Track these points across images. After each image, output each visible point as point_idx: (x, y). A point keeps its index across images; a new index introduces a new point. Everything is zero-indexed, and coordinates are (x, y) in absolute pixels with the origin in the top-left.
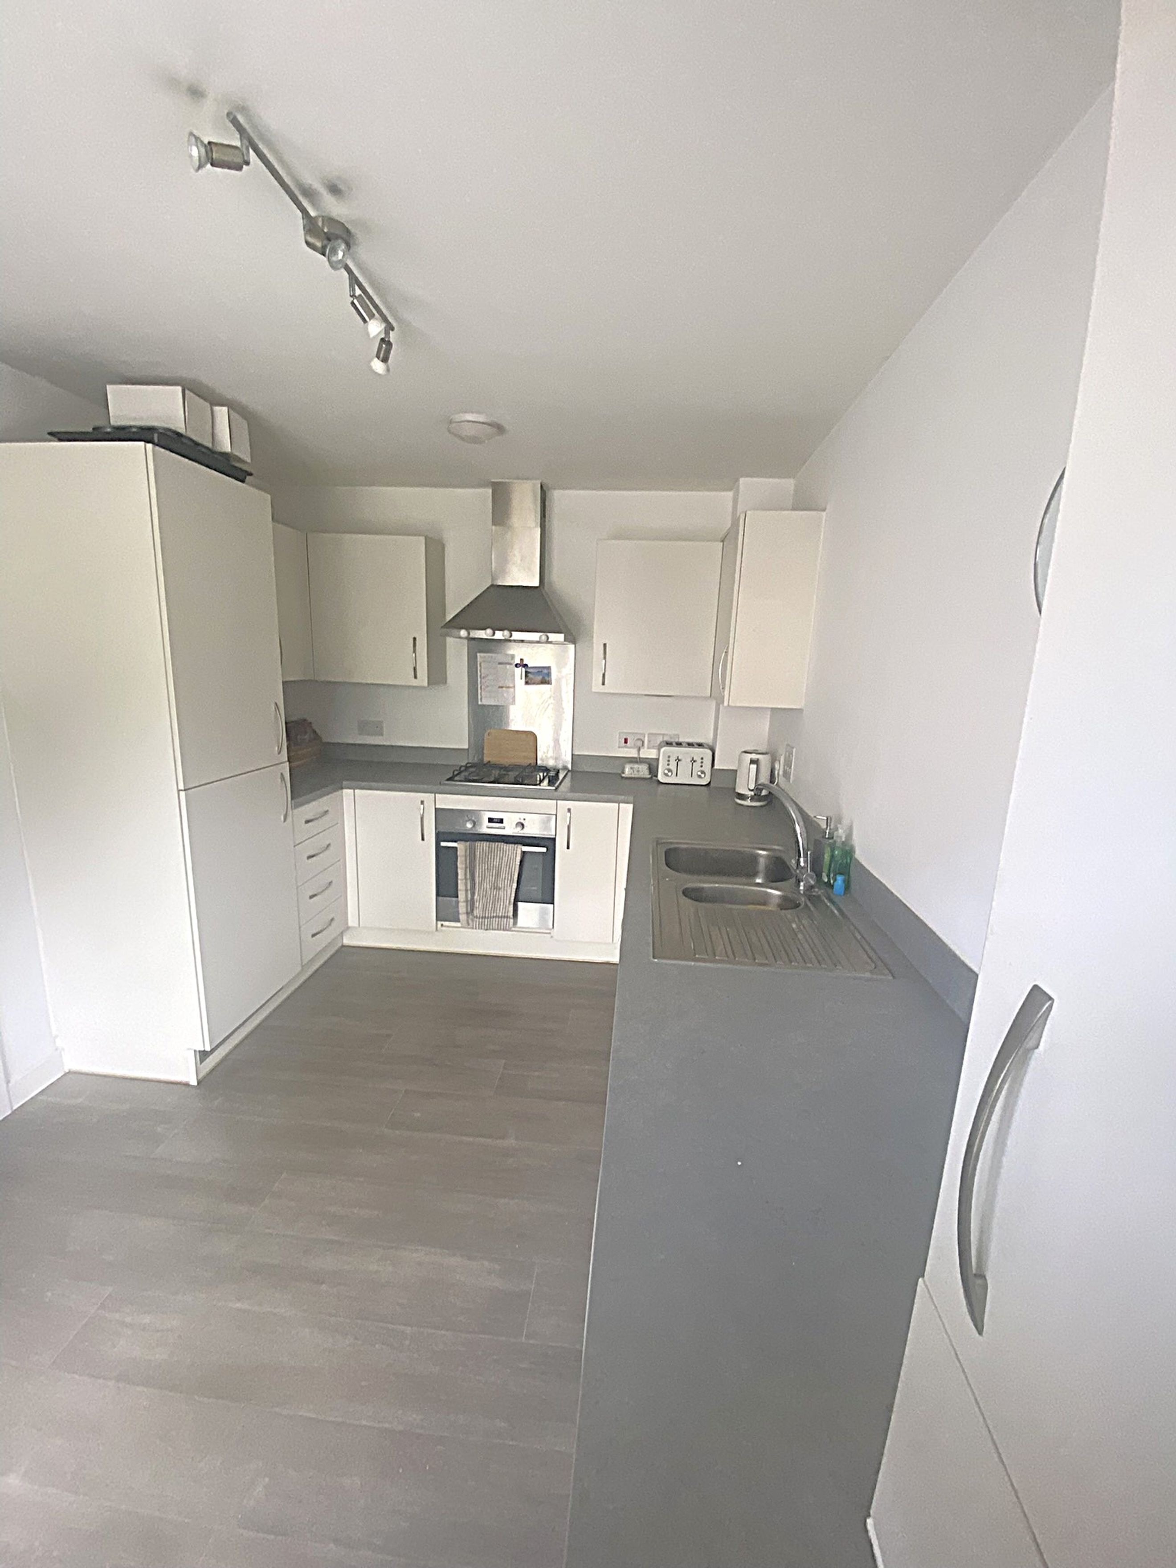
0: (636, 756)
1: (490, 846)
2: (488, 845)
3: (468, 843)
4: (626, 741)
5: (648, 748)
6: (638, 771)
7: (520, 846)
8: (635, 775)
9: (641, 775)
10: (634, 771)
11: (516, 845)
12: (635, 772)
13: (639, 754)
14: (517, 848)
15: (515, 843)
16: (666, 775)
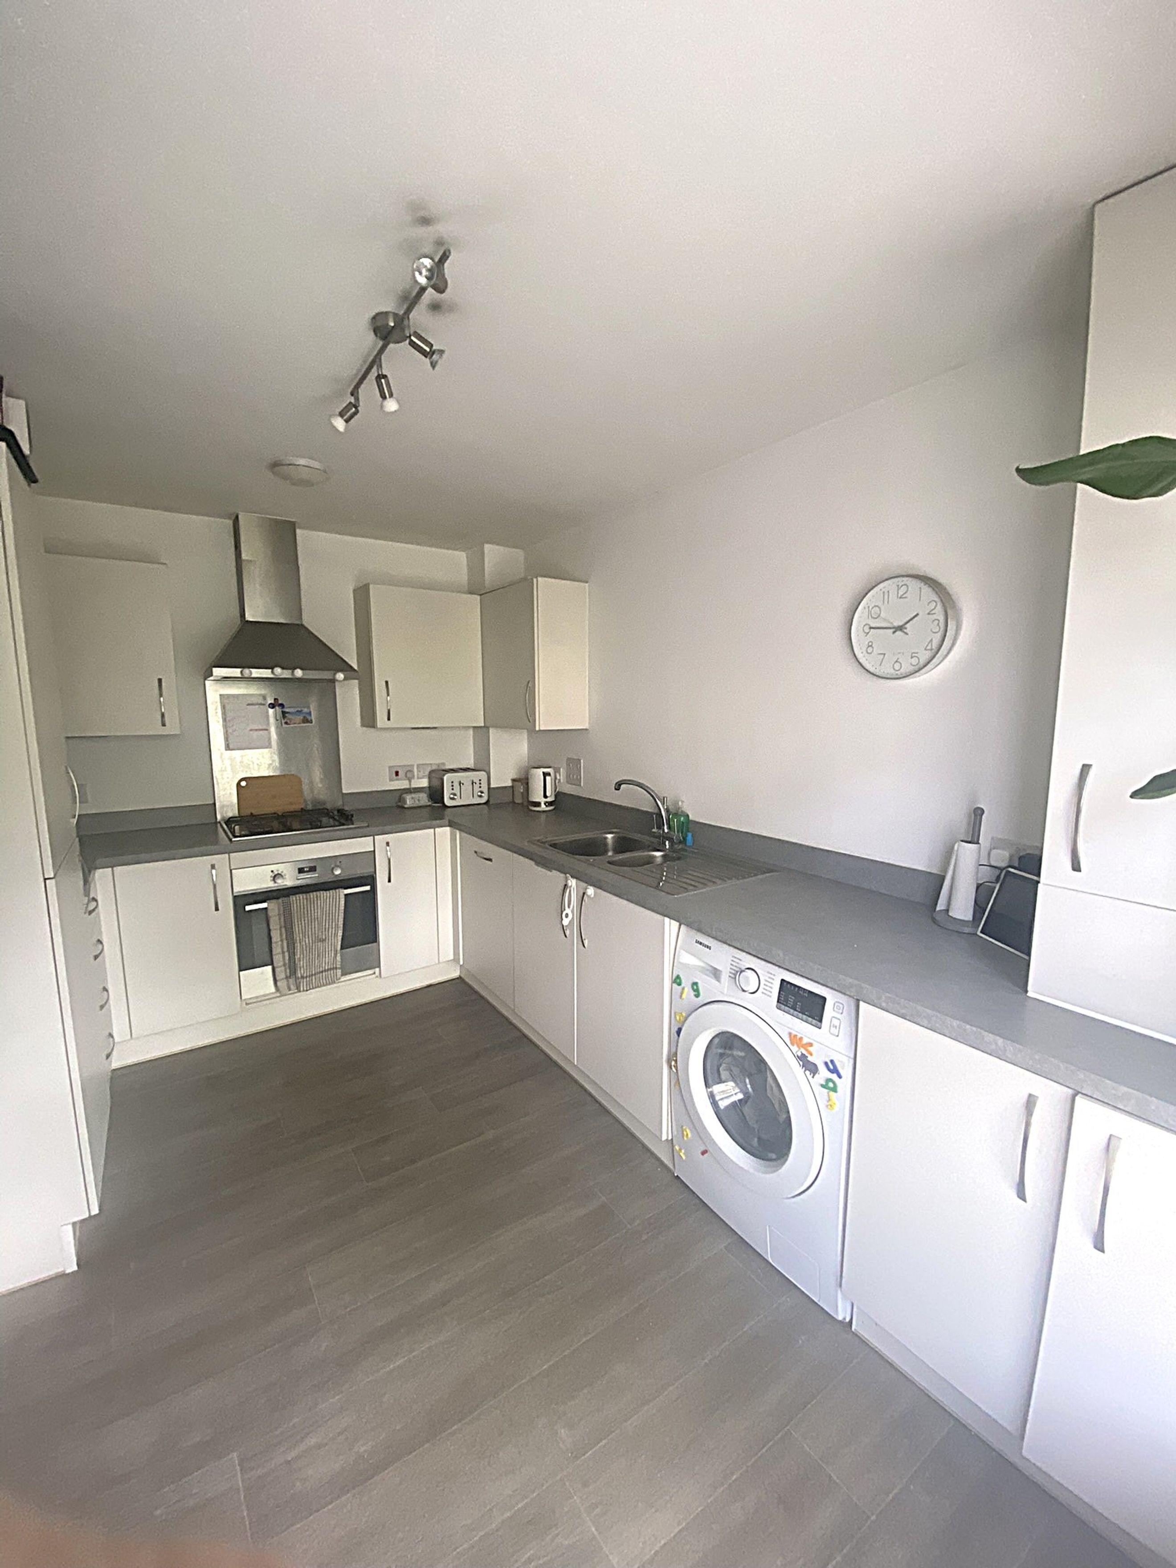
0: (408, 787)
1: (308, 897)
2: (305, 897)
3: (280, 900)
4: (397, 773)
5: (418, 778)
6: (419, 800)
7: (341, 890)
8: (417, 804)
9: (422, 803)
10: (415, 801)
11: (337, 890)
12: (417, 802)
13: (410, 785)
14: (339, 892)
15: (335, 889)
16: (451, 799)
